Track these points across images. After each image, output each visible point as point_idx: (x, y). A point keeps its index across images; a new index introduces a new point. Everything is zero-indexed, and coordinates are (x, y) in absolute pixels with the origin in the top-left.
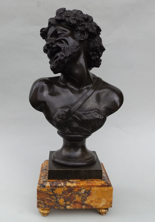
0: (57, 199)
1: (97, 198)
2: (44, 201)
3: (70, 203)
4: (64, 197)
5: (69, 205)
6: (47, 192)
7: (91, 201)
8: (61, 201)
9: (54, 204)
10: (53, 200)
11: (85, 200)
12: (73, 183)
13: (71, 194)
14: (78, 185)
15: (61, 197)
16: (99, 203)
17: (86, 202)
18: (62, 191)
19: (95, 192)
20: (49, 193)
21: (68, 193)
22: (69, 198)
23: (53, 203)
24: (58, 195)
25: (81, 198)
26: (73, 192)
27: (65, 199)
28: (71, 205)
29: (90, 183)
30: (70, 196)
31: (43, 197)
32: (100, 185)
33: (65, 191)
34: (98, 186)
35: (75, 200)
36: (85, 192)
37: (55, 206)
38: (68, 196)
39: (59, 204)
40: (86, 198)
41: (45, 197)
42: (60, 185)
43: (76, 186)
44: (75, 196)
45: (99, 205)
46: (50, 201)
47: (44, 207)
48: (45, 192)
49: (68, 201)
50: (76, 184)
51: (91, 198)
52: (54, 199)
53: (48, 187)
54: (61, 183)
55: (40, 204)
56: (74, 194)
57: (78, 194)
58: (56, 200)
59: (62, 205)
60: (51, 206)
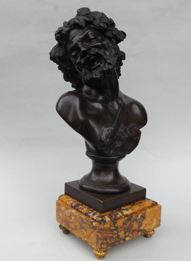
0: (118, 232)
1: (150, 220)
2: (106, 240)
3: (129, 234)
4: (124, 228)
5: (128, 236)
6: (110, 228)
7: (146, 225)
8: (122, 234)
9: (116, 240)
10: (114, 235)
11: (141, 226)
12: (129, 210)
13: (130, 223)
14: (134, 210)
15: (122, 229)
16: (151, 225)
17: (142, 228)
18: (123, 222)
19: (149, 213)
20: (111, 229)
21: (127, 223)
22: (129, 227)
23: (114, 239)
24: (119, 227)
25: (138, 224)
26: (131, 220)
27: (125, 231)
28: (130, 235)
29: (141, 206)
30: (129, 225)
31: (106, 235)
32: (150, 205)
33: (125, 221)
34: (149, 207)
35: (133, 229)
36: (141, 216)
37: (116, 241)
38: (127, 226)
39: (120, 238)
40: (142, 223)
41: (107, 235)
42: (119, 216)
43: (132, 212)
44: (134, 224)
45: (151, 227)
46: (112, 238)
47: (106, 247)
48: (108, 228)
49: (128, 231)
50: (132, 211)
51: (145, 221)
52: (116, 234)
53: (109, 221)
54: (118, 213)
55: (102, 245)
56: (132, 221)
57: (135, 220)
58: (117, 235)
59: (122, 238)
60: (112, 243)
